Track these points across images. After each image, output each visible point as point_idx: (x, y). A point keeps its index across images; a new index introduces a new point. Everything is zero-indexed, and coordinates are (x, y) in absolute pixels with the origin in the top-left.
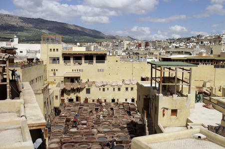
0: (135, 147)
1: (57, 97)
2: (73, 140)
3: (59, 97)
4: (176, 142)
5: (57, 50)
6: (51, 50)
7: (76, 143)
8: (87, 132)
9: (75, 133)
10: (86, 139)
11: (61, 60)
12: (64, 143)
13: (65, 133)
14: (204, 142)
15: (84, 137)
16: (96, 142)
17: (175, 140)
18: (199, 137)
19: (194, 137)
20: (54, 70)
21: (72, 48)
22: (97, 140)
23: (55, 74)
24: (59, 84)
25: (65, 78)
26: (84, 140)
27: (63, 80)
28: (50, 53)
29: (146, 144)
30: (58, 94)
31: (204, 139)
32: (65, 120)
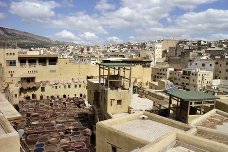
0: (99, 129)
1: (16, 95)
2: (36, 131)
3: (18, 95)
4: (128, 123)
5: (14, 54)
6: (7, 54)
7: (39, 133)
8: (47, 124)
9: (36, 125)
10: (47, 129)
11: (18, 63)
12: (28, 134)
13: (27, 126)
14: (147, 121)
15: (46, 128)
16: (56, 131)
17: (127, 121)
18: (144, 118)
19: (140, 118)
20: (11, 72)
21: (27, 52)
22: (56, 129)
23: (12, 75)
24: (17, 84)
25: (22, 78)
26: (46, 130)
27: (20, 80)
28: (6, 57)
29: (108, 125)
30: (17, 93)
31: (147, 119)
32: (25, 115)
